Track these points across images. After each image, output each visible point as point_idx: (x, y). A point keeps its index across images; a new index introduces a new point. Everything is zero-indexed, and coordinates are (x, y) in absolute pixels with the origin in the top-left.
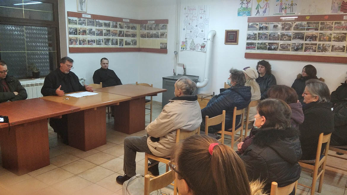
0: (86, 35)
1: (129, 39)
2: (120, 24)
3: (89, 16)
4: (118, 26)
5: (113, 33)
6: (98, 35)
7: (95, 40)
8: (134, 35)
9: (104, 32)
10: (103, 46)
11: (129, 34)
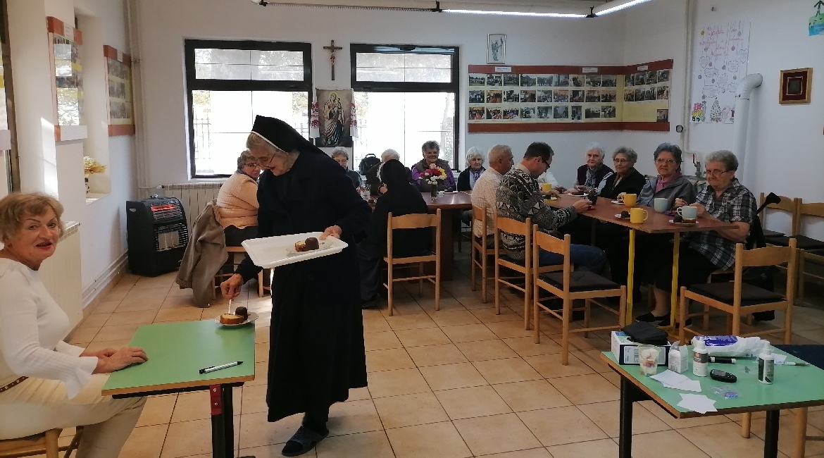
0: (501, 102)
1: (596, 106)
2: (574, 79)
3: (509, 70)
4: (571, 82)
5: (558, 97)
6: (525, 100)
7: (517, 111)
8: (609, 98)
9: (538, 94)
10: (535, 119)
11: (596, 95)
